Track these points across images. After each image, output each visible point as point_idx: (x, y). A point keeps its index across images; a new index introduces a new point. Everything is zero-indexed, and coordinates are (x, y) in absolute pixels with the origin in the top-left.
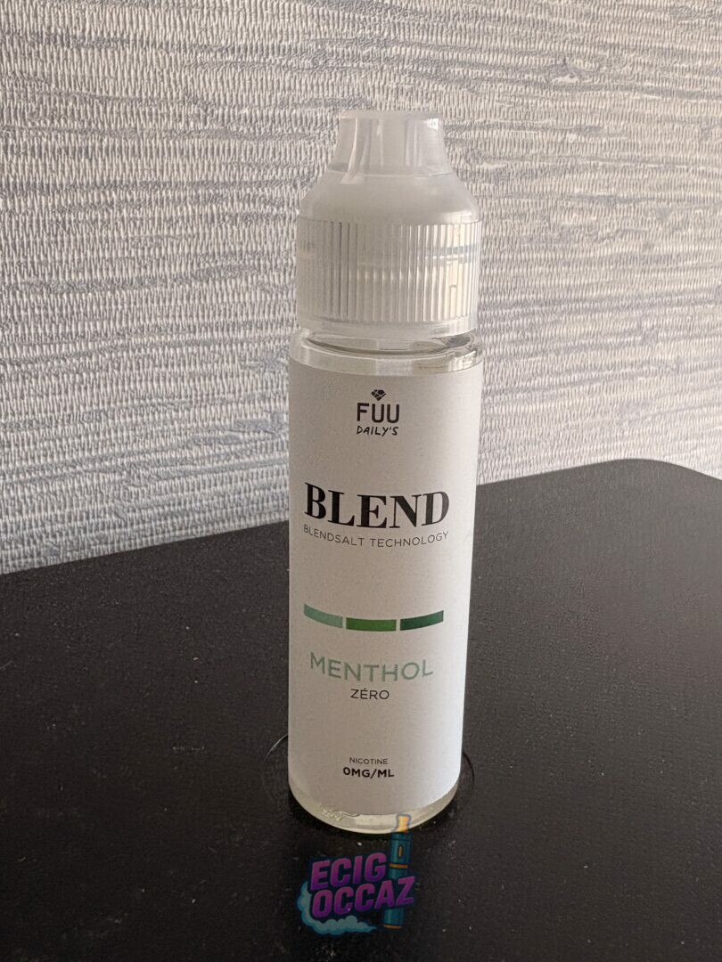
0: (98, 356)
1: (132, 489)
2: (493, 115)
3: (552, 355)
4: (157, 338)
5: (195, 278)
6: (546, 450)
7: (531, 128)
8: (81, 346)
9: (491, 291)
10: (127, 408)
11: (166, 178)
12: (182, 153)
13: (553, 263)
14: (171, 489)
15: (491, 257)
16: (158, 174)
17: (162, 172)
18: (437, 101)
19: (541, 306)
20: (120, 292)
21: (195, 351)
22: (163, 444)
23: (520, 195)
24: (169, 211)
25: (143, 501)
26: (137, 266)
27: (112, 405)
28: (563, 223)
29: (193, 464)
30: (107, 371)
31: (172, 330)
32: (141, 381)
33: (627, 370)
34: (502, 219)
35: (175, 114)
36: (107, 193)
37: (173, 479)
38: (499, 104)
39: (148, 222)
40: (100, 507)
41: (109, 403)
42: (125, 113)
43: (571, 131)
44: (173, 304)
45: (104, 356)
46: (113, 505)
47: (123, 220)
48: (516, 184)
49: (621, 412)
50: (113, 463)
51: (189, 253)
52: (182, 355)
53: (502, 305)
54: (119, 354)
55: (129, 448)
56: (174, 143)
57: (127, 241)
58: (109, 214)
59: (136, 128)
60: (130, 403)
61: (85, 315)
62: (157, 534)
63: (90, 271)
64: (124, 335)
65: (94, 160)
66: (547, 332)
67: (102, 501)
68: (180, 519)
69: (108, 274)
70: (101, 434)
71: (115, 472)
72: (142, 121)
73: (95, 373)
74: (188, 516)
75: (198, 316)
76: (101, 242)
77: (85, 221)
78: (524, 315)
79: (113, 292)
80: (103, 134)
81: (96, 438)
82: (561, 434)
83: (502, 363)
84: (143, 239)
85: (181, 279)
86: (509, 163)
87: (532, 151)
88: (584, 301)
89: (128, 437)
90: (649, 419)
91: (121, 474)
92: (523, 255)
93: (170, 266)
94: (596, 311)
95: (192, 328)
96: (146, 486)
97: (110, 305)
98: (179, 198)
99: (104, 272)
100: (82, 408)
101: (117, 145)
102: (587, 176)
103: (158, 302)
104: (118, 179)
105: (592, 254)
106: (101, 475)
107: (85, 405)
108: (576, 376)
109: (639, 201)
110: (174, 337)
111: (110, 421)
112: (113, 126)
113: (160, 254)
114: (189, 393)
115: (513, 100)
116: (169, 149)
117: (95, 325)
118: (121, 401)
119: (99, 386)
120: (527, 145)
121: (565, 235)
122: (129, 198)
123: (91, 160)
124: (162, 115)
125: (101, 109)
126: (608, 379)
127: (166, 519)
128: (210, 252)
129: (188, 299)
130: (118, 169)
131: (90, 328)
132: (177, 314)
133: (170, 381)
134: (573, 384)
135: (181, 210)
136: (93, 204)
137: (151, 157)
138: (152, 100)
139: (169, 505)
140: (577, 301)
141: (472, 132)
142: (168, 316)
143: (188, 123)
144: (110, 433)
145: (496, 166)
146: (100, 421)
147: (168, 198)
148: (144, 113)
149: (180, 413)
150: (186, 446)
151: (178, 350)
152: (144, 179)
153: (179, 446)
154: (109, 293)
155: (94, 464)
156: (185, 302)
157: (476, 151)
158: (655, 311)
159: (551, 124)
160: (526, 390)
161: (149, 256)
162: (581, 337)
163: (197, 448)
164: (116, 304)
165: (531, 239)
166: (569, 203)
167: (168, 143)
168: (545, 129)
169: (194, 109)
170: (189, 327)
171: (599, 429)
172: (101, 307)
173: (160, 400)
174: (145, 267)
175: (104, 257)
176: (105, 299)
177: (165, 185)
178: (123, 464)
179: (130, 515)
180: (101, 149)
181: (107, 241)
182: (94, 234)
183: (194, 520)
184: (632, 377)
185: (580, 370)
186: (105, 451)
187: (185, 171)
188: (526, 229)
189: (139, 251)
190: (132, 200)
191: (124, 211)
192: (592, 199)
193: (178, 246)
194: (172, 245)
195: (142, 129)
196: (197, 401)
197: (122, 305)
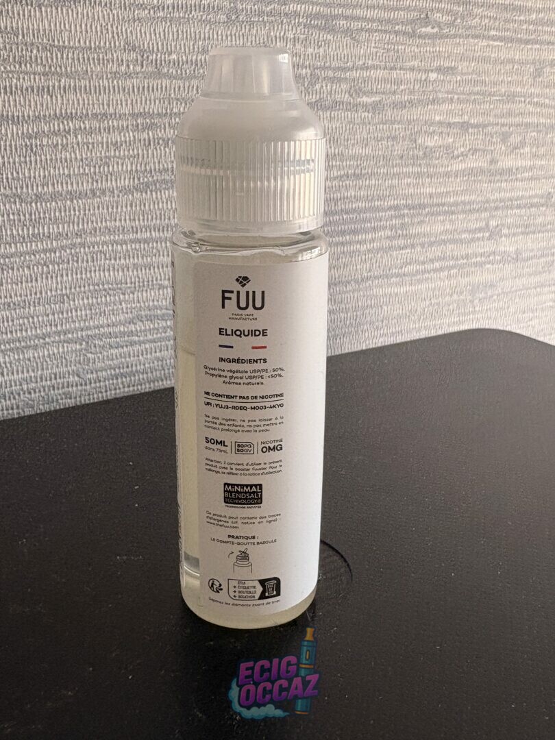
0: (61, 252)
1: (89, 355)
2: (371, 58)
3: (419, 249)
4: (107, 238)
5: (137, 190)
6: (415, 322)
7: (401, 69)
8: (47, 244)
9: (370, 198)
10: (85, 292)
11: (112, 110)
12: (124, 90)
13: (419, 175)
14: (121, 355)
15: (370, 171)
16: (106, 107)
17: (108, 105)
18: (326, 48)
19: (410, 209)
20: (78, 201)
21: (137, 247)
22: (114, 320)
23: (393, 122)
24: (116, 137)
25: (99, 365)
26: (90, 180)
27: (73, 290)
28: (426, 144)
29: (137, 336)
30: (69, 263)
31: (119, 230)
32: (95, 271)
33: (478, 259)
34: (378, 141)
35: (118, 59)
36: (66, 122)
37: (123, 347)
38: (375, 50)
39: (98, 145)
40: (65, 369)
41: (71, 289)
42: (79, 59)
43: (432, 71)
44: (119, 210)
45: (66, 251)
46: (75, 368)
47: (78, 144)
48: (389, 113)
49: (472, 292)
50: (75, 335)
51: (132, 170)
52: (127, 251)
53: (378, 209)
54: (78, 250)
55: (87, 324)
56: (117, 82)
57: (82, 160)
58: (67, 139)
59: (87, 71)
60: (86, 288)
61: (50, 219)
62: (110, 390)
63: (53, 185)
64: (81, 235)
65: (54, 97)
66: (414, 230)
67: (66, 366)
68: (128, 379)
69: (67, 187)
70: (65, 314)
71: (76, 343)
72: (92, 65)
73: (59, 266)
74: (135, 376)
75: (139, 220)
76: (61, 162)
77: (48, 145)
78: (396, 217)
79: (72, 201)
80: (61, 75)
81: (61, 316)
82: (426, 310)
83: (379, 255)
84: (94, 159)
85: (125, 191)
86: (384, 96)
87: (402, 87)
88: (443, 205)
89: (86, 316)
90: (495, 297)
91: (81, 344)
92: (395, 169)
93: (116, 180)
94: (453, 213)
95: (135, 229)
96: (101, 353)
97: (70, 211)
98: (123, 126)
99: (64, 185)
100: (49, 292)
101: (72, 84)
102: (445, 107)
103: (108, 209)
104: (74, 111)
105: (449, 168)
106: (65, 345)
107: (51, 290)
108: (437, 265)
109: (485, 126)
110: (121, 236)
111: (71, 303)
112: (69, 69)
113: (109, 171)
114: (133, 280)
115: (386, 46)
116: (114, 87)
117: (58, 228)
118: (80, 287)
119: (62, 276)
120: (398, 82)
121: (428, 153)
122: (82, 126)
123: (52, 97)
124: (108, 61)
125: (59, 55)
126: (462, 267)
127: (117, 379)
128: (148, 168)
129: (131, 206)
130: (73, 103)
131: (54, 230)
132: (123, 218)
133: (118, 270)
134: (435, 270)
135: (124, 136)
136: (54, 131)
137: (100, 94)
138: (100, 48)
139: (119, 368)
140: (438, 205)
141: (354, 72)
142: (115, 220)
143: (128, 66)
144: (71, 313)
145: (373, 99)
146: (63, 303)
147: (114, 126)
148: (94, 59)
149: (127, 296)
150: (131, 322)
151: (124, 246)
152: (94, 112)
153: (126, 322)
154: (68, 202)
155: (60, 337)
156: (129, 208)
157: (357, 87)
158: (499, 212)
159: (416, 66)
160: (398, 275)
161: (100, 172)
162: (441, 233)
163: (141, 324)
164: (74, 210)
165: (402, 157)
166: (431, 128)
167: (113, 82)
168: (412, 69)
169: (133, 55)
170: (132, 228)
171: (455, 305)
172: (63, 214)
173: (110, 286)
174: (97, 182)
175: (64, 174)
176: (65, 207)
177: (111, 116)
178: (82, 336)
179: (89, 376)
180: (60, 88)
181: (66, 161)
182: (56, 155)
183: (139, 380)
184: (481, 265)
185: (440, 259)
186: (68, 326)
187: (127, 105)
188: (398, 149)
189: (92, 170)
190: (85, 128)
191: (79, 136)
192: (449, 125)
193: (122, 164)
194: (118, 163)
195: (92, 71)
196: (139, 286)
197: (79, 211)
